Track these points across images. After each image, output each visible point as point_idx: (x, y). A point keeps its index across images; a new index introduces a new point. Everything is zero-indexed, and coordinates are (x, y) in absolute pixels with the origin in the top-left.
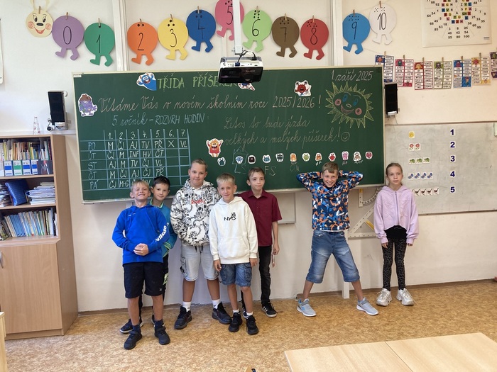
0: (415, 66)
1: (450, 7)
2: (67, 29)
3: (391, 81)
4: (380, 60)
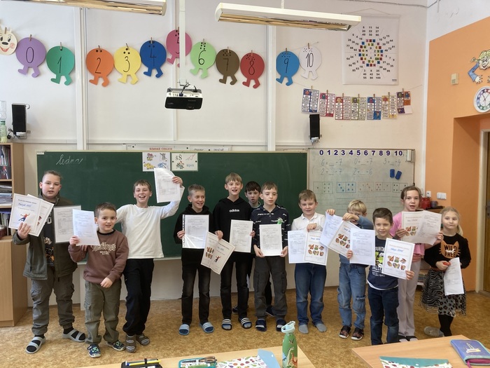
0: (336, 99)
1: (365, 53)
2: (30, 50)
3: (316, 111)
4: (307, 92)
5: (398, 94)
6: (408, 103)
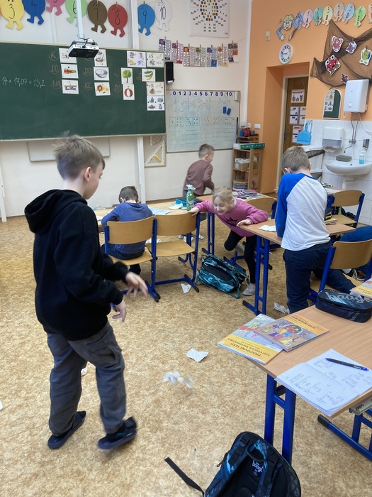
0: (184, 49)
1: (205, 8)
3: (169, 59)
4: (162, 42)
5: (229, 45)
6: (236, 53)
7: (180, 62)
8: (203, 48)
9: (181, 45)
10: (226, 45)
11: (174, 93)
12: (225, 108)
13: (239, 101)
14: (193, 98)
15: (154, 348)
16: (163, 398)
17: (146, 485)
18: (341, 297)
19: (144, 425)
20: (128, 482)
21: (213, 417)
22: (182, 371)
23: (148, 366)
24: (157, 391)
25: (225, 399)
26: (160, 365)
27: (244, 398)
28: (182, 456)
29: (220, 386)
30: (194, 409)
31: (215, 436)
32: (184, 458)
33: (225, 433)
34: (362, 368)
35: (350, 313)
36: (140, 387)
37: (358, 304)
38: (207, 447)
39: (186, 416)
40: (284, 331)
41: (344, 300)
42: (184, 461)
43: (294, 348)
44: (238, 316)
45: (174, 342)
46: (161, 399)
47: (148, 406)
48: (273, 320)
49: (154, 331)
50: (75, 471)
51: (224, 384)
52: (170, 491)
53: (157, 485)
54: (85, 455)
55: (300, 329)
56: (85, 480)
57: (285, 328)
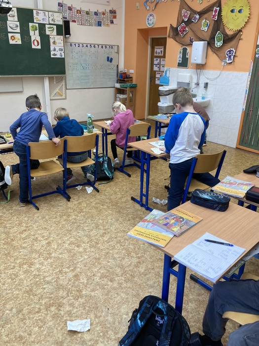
0: (77, 11)
3: (66, 18)
5: (110, 11)
6: (115, 17)
7: (74, 21)
8: (91, 12)
9: (75, 8)
10: (108, 11)
11: (71, 45)
12: (108, 58)
13: (118, 52)
14: (85, 49)
15: (70, 236)
16: (81, 273)
17: (74, 341)
18: (208, 195)
19: (68, 295)
20: (60, 340)
21: (118, 283)
22: (92, 252)
23: (67, 250)
24: (75, 268)
25: (126, 269)
26: (76, 248)
27: (139, 267)
28: (99, 315)
29: (121, 260)
30: (104, 279)
31: (121, 297)
32: (101, 316)
33: (128, 294)
34: (229, 245)
35: (215, 206)
36: (63, 266)
37: (220, 199)
38: (117, 306)
39: (99, 285)
40: (173, 221)
41: (210, 196)
42: (101, 318)
43: (182, 234)
44: (129, 208)
45: (84, 230)
46: (79, 274)
47: (70, 280)
48: (164, 214)
49: (69, 223)
50: (18, 336)
51: (124, 258)
52: (93, 342)
53: (82, 339)
54: (25, 324)
55: (183, 220)
56: (26, 343)
57: (173, 219)
